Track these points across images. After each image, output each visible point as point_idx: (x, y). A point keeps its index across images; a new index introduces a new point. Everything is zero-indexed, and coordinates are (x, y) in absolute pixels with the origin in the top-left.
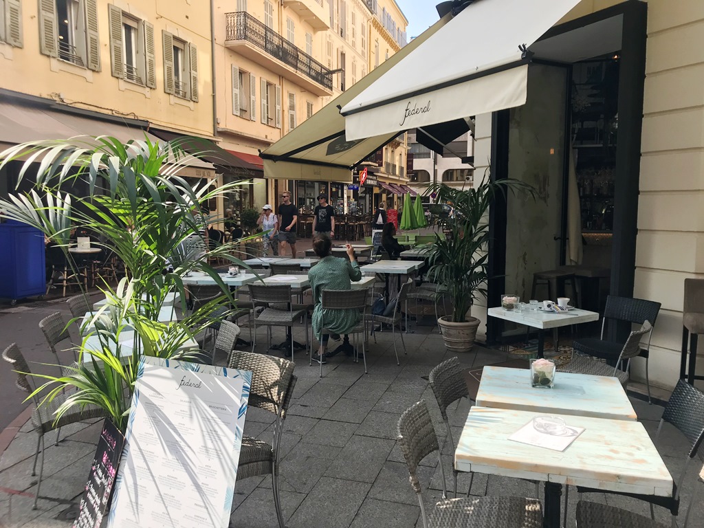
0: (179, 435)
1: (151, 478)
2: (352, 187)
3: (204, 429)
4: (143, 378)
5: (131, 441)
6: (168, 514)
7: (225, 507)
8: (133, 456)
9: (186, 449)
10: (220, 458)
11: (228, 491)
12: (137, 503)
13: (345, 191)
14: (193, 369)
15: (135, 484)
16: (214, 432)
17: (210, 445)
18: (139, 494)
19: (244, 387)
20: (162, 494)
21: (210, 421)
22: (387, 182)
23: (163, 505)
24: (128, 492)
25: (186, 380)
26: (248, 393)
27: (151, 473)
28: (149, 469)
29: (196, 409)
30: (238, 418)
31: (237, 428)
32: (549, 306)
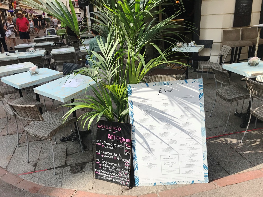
0: (166, 114)
1: (154, 136)
2: (10, 11)
3: (182, 108)
4: (133, 95)
5: (135, 124)
6: (171, 147)
7: (202, 135)
8: (139, 131)
9: (172, 118)
10: (195, 117)
11: (202, 129)
12: (149, 149)
13: (7, 13)
14: (165, 84)
15: (145, 141)
16: (188, 108)
17: (188, 113)
18: (149, 144)
19: (199, 86)
20: (164, 141)
21: (185, 104)
22: (24, 8)
23: (166, 145)
24: (142, 145)
25: (162, 90)
26: (203, 88)
27: (154, 134)
28: (152, 133)
29: (175, 101)
30: (200, 99)
31: (200, 103)
32: (191, 45)
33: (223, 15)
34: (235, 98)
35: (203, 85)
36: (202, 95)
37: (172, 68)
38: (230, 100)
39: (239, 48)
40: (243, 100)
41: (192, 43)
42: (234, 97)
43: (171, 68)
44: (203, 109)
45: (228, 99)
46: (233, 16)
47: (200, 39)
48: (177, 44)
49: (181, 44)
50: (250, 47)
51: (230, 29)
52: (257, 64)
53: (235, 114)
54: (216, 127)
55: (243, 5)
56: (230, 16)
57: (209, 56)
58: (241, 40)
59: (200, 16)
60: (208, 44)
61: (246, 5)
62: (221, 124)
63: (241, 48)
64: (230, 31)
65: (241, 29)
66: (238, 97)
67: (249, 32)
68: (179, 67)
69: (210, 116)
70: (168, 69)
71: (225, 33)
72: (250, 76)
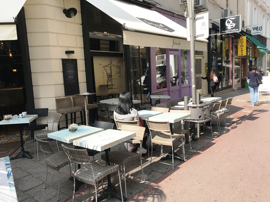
19: (6, 164)
30: (8, 178)
31: (9, 183)
32: (22, 116)
33: (53, 85)
34: (62, 165)
35: (10, 163)
36: (10, 173)
37: (9, 141)
38: (57, 167)
39: (73, 114)
40: (69, 165)
41: (24, 113)
42: (60, 164)
43: (7, 142)
44: (14, 188)
45: (56, 167)
46: (63, 86)
47: (35, 108)
48: (4, 116)
49: (10, 116)
50: (81, 112)
51: (63, 97)
52: (76, 130)
53: (69, 179)
54: (49, 200)
55: (71, 77)
56: (60, 86)
57: (47, 124)
58: (74, 107)
59: (32, 86)
60: (44, 113)
61: (72, 77)
62: (55, 194)
63: (75, 113)
64: (62, 99)
65: (71, 97)
66: (64, 163)
67: (79, 100)
68: (16, 139)
69: (45, 189)
70: (3, 143)
71: (58, 101)
72: (69, 142)
